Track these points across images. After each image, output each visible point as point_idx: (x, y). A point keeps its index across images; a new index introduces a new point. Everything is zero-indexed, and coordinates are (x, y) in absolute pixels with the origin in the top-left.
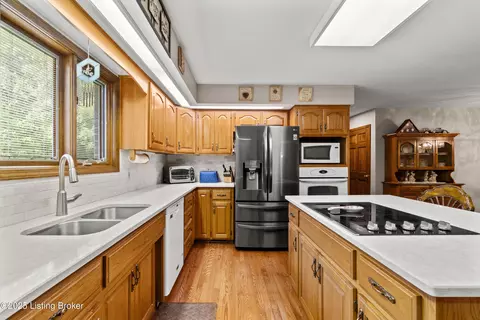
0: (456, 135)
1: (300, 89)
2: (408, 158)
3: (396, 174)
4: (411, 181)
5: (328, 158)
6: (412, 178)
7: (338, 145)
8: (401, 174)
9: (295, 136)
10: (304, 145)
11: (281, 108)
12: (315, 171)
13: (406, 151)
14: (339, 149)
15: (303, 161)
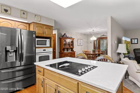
0: (74, 39)
1: (36, 15)
2: (65, 44)
3: (63, 49)
4: (66, 51)
5: (46, 45)
6: (66, 50)
7: (49, 40)
8: (64, 49)
9: (34, 35)
10: (37, 39)
11: (26, 22)
12: (41, 50)
13: (64, 43)
14: (49, 42)
15: (37, 46)
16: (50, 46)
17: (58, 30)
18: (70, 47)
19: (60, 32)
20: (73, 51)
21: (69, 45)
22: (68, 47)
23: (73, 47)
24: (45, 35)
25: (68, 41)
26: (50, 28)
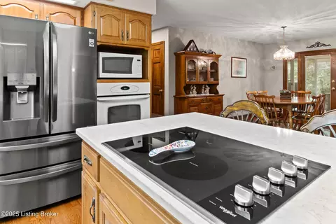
0: (220, 56)
2: (193, 73)
3: (185, 88)
4: (194, 94)
5: (131, 73)
6: (194, 91)
7: (140, 57)
8: (188, 88)
9: (91, 41)
10: (102, 55)
12: (116, 88)
13: (190, 67)
14: (141, 62)
15: (102, 75)
16: (144, 77)
17: (172, 30)
18: (206, 83)
19: (178, 36)
20: (217, 92)
21: (204, 73)
22: (201, 80)
23: (215, 82)
24: (126, 43)
25: (202, 62)
26: (142, 18)
